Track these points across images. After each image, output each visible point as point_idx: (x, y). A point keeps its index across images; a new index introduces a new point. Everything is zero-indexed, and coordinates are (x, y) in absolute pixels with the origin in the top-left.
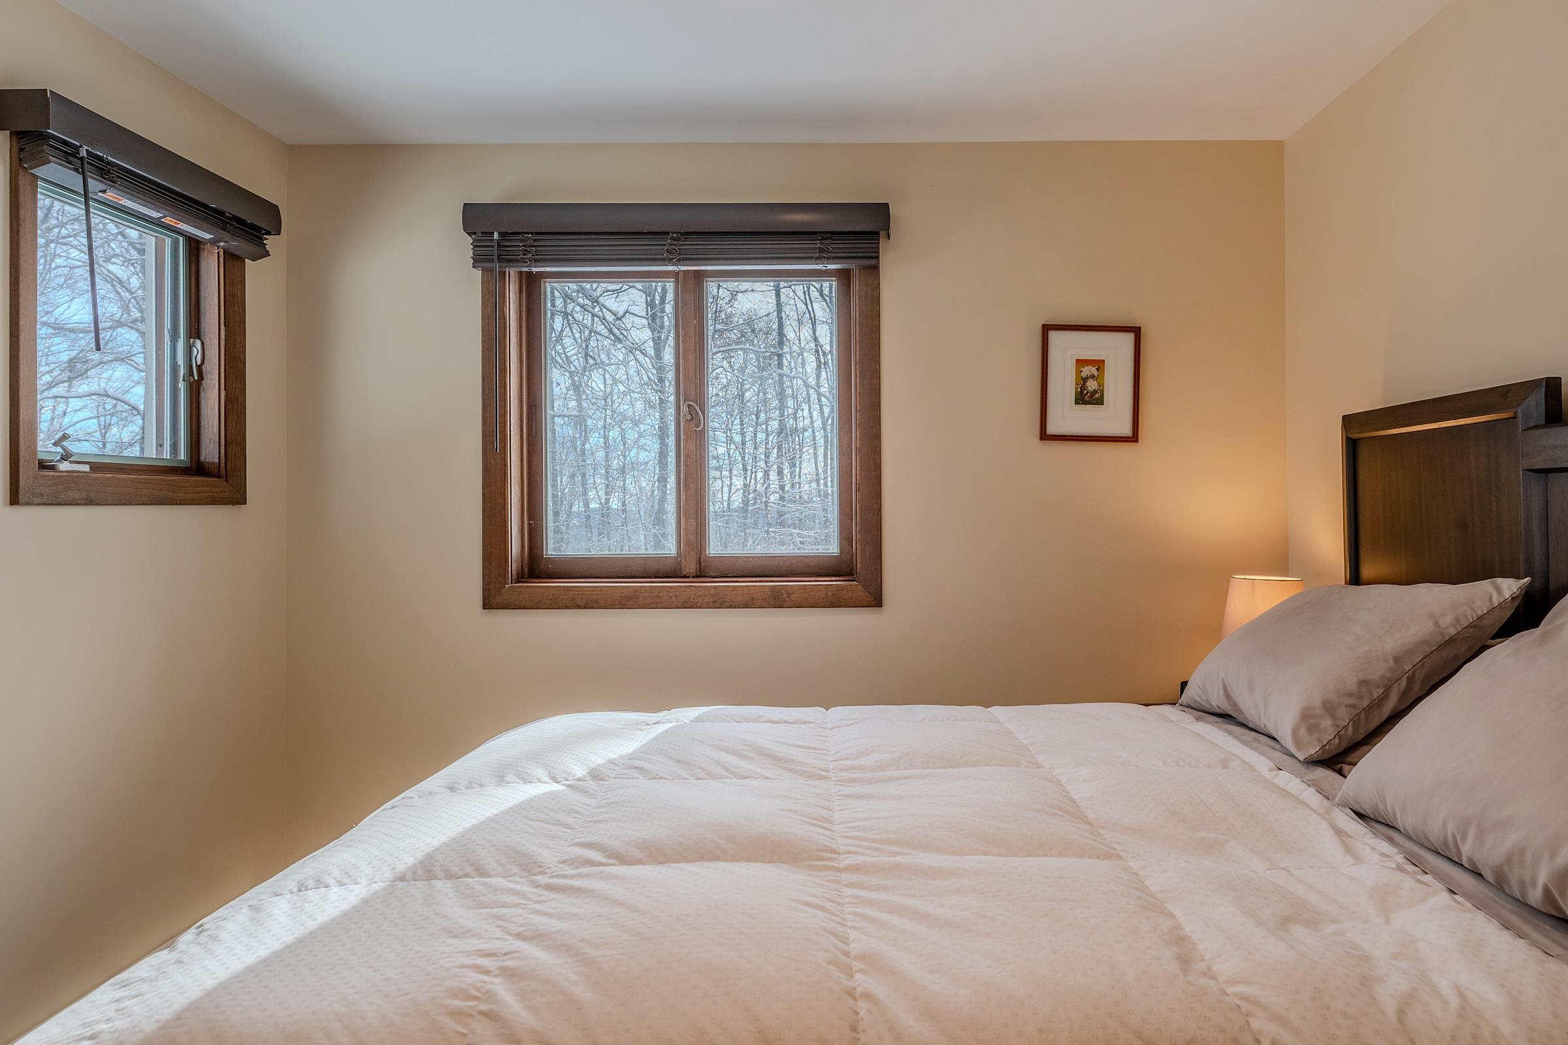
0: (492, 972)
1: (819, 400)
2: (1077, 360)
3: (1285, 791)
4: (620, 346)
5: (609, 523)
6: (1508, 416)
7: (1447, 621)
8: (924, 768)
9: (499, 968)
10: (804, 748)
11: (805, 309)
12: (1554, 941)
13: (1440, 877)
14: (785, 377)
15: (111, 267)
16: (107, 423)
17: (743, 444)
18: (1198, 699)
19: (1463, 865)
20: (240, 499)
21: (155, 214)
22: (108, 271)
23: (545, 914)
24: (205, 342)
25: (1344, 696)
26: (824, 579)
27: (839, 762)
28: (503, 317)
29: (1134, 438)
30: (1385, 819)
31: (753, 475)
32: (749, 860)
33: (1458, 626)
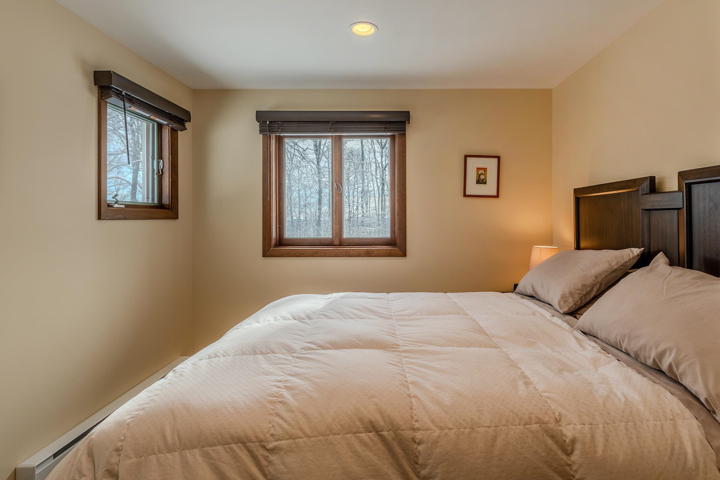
0: (281, 387)
1: (377, 181)
2: (477, 168)
3: (557, 324)
4: (304, 160)
5: (300, 225)
6: (636, 190)
7: (614, 263)
8: (427, 315)
9: (284, 386)
10: (382, 308)
11: (372, 147)
12: (656, 378)
13: (614, 355)
14: (364, 172)
15: (120, 131)
16: (118, 188)
17: (349, 196)
18: (522, 291)
19: (622, 351)
20: (176, 217)
21: (148, 115)
22: (119, 133)
23: (298, 367)
24: (164, 161)
25: (577, 290)
26: (385, 247)
27: (396, 313)
28: (270, 152)
29: (497, 196)
30: (593, 335)
31: (353, 207)
32: (368, 348)
33: (618, 265)
